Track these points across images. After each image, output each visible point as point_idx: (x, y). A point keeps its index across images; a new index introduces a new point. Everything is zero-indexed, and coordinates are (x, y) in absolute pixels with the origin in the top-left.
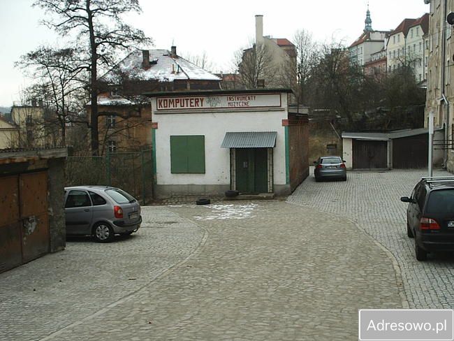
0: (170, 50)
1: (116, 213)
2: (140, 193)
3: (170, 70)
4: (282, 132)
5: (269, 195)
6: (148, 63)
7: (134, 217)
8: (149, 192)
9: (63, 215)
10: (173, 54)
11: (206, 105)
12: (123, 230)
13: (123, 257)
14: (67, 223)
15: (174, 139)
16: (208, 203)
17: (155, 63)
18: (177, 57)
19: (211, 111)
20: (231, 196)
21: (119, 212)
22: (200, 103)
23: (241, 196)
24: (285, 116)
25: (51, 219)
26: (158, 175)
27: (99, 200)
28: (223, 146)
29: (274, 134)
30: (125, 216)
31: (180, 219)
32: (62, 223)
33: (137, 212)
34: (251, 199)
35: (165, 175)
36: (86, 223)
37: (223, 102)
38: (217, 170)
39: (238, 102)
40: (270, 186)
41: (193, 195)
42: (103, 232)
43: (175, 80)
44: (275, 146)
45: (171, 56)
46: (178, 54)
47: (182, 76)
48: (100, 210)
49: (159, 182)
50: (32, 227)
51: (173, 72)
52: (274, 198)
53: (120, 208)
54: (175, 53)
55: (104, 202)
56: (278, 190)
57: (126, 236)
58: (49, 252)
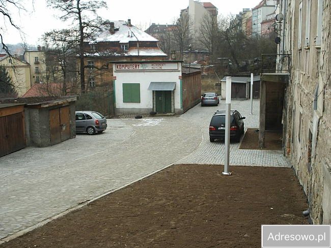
0: (127, 21)
1: (96, 122)
2: (107, 112)
3: (127, 34)
4: (178, 82)
5: (171, 114)
6: (113, 30)
7: (104, 124)
8: (112, 112)
9: (75, 124)
10: (129, 24)
11: (141, 68)
12: (99, 130)
13: (99, 140)
14: (76, 127)
15: (125, 85)
16: (141, 118)
17: (117, 30)
18: (131, 26)
19: (143, 71)
20: (153, 114)
21: (97, 123)
22: (137, 67)
23: (157, 114)
24: (180, 74)
25: (71, 126)
26: (116, 103)
27: (89, 117)
28: (149, 89)
29: (175, 83)
30: (100, 124)
31: (125, 126)
32: (74, 127)
33: (105, 122)
34: (162, 116)
35: (120, 103)
36: (84, 127)
37: (149, 67)
38: (146, 101)
39: (156, 67)
40: (172, 109)
41: (134, 114)
42: (91, 131)
43: (130, 42)
44: (175, 89)
45: (127, 25)
46: (132, 24)
47: (134, 39)
48: (89, 121)
49: (117, 107)
50: (64, 128)
51: (129, 36)
52: (174, 116)
53: (97, 121)
54: (130, 23)
55: (91, 118)
56: (176, 111)
57: (100, 133)
58: (70, 138)
